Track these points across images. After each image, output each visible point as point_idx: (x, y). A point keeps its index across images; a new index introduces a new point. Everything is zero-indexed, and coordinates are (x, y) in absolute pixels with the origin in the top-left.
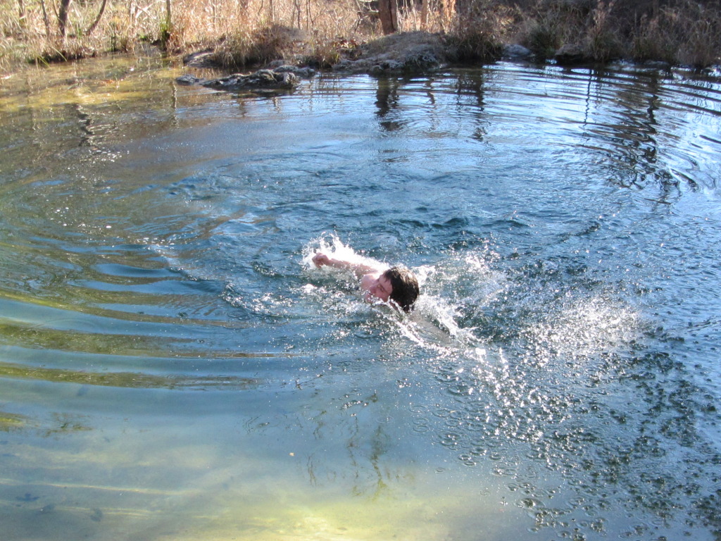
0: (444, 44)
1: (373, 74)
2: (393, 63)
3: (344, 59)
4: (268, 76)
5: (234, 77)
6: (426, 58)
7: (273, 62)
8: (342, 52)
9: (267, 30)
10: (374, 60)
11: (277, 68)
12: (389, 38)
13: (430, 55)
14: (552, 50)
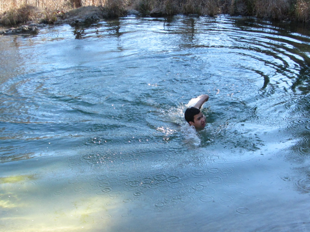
0: (102, 11)
1: (72, 25)
2: (80, 20)
3: (59, 20)
4: (26, 28)
5: (10, 30)
6: (94, 17)
7: (28, 22)
8: (58, 16)
9: (25, 8)
10: (72, 19)
11: (30, 25)
12: (78, 10)
13: (96, 16)
14: (149, 11)
